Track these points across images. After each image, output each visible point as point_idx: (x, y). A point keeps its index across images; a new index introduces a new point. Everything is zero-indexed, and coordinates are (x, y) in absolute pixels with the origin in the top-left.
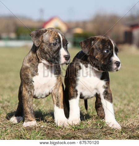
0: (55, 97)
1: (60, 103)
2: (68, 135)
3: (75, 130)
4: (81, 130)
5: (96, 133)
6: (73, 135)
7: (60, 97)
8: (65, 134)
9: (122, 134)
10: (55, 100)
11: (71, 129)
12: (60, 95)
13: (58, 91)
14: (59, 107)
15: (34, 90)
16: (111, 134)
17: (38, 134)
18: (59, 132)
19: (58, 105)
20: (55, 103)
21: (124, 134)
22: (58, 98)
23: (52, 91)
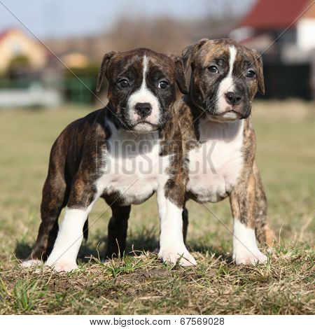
0: (238, 201)
1: (249, 214)
2: (100, 284)
3: (113, 276)
4: (127, 273)
5: (165, 279)
6: (112, 284)
7: (250, 202)
8: (94, 284)
9: (224, 277)
10: (236, 208)
11: (106, 274)
12: (250, 198)
13: (246, 187)
14: (247, 225)
15: (188, 179)
16: (200, 277)
17: (32, 286)
18: (79, 280)
19: (243, 220)
20: (237, 214)
21: (227, 276)
22: (244, 203)
23: (233, 188)
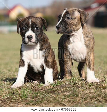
1: (92, 66)
2: (49, 89)
3: (53, 87)
4: (58, 86)
5: (71, 87)
6: (53, 89)
8: (47, 89)
9: (91, 87)
11: (51, 86)
13: (90, 57)
14: (91, 70)
16: (82, 87)
17: (26, 90)
18: (42, 88)
20: (88, 66)
21: (92, 86)
